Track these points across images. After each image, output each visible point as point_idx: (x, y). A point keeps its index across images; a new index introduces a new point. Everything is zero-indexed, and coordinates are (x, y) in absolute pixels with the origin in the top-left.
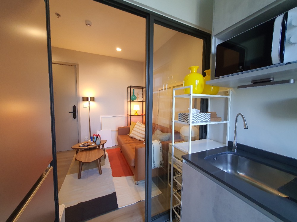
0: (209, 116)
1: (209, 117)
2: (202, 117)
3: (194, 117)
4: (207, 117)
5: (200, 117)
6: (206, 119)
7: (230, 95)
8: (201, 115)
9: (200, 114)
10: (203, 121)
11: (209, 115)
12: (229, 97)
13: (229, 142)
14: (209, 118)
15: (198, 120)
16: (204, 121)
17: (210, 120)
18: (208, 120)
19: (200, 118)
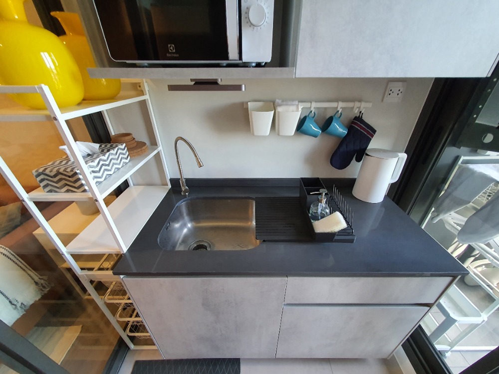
0: (124, 152)
1: (126, 153)
2: (113, 161)
3: (93, 172)
4: (121, 156)
5: (107, 163)
6: (121, 160)
7: (147, 92)
8: (108, 158)
9: (105, 158)
10: (118, 169)
11: (124, 149)
12: (146, 97)
13: (171, 180)
14: (126, 156)
15: (106, 173)
16: (120, 166)
17: (129, 157)
18: (127, 161)
19: (108, 165)
